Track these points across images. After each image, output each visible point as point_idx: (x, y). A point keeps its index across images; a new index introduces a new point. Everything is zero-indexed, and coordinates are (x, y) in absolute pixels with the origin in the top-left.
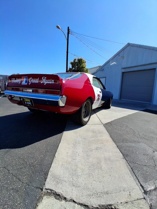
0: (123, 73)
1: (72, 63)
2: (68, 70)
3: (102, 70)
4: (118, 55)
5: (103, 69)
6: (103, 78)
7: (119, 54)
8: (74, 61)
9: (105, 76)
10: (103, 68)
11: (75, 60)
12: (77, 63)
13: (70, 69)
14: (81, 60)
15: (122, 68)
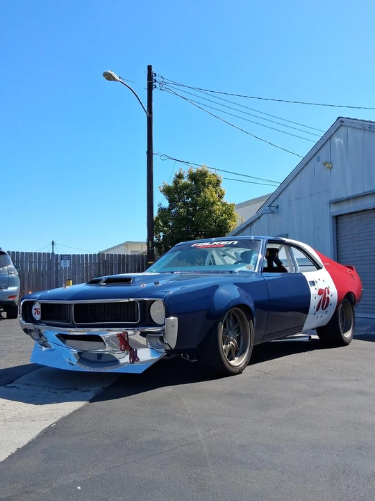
0: (337, 218)
3: (273, 212)
4: (315, 159)
5: (277, 207)
7: (317, 155)
8: (176, 182)
9: (286, 233)
10: (275, 204)
11: (180, 177)
12: (186, 187)
13: (162, 211)
14: (203, 174)
15: (331, 201)
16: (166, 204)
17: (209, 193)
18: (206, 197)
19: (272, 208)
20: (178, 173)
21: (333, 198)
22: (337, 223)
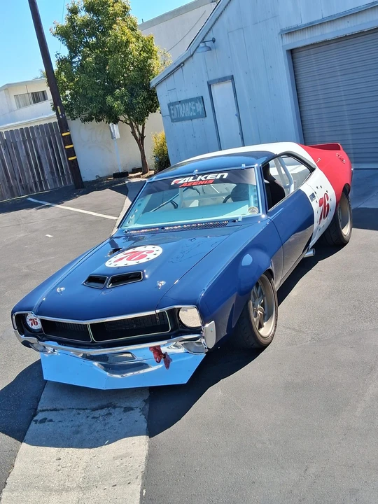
0: (292, 53)
1: (63, 34)
2: (55, 68)
3: (210, 49)
5: (214, 41)
6: (223, 80)
8: (71, 20)
9: (228, 74)
10: (209, 38)
11: (74, 11)
12: (86, 24)
13: (62, 62)
15: (282, 31)
16: (65, 52)
17: (119, 30)
18: (116, 37)
19: (208, 44)
20: (70, 6)
21: (285, 26)
22: (293, 58)
